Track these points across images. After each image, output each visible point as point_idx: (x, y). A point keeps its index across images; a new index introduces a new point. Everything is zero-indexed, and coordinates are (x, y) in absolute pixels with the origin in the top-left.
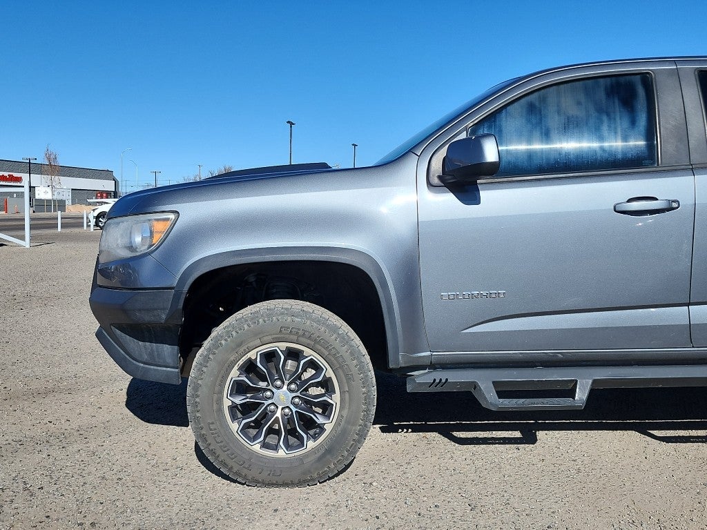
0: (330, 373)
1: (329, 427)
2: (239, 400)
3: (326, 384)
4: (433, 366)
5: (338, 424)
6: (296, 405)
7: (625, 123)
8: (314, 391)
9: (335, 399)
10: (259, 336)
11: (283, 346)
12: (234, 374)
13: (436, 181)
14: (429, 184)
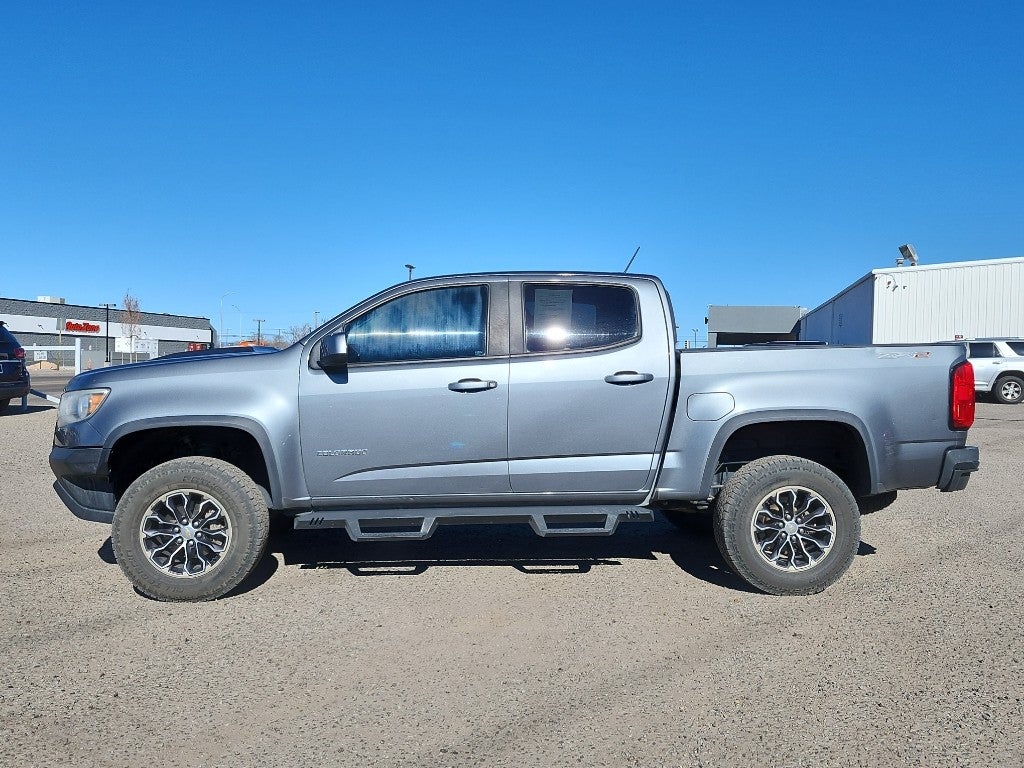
0: (225, 513)
1: (223, 555)
2: (151, 534)
3: (221, 521)
4: (316, 508)
5: (229, 552)
6: (198, 538)
7: (465, 321)
8: (213, 527)
9: (228, 534)
10: (168, 483)
11: (187, 491)
12: (149, 513)
13: (315, 365)
14: (310, 367)
